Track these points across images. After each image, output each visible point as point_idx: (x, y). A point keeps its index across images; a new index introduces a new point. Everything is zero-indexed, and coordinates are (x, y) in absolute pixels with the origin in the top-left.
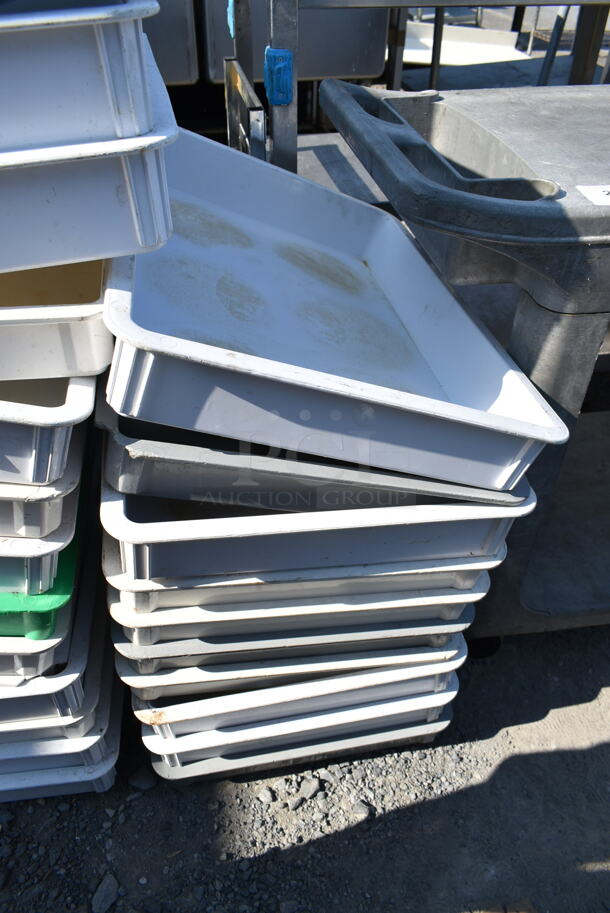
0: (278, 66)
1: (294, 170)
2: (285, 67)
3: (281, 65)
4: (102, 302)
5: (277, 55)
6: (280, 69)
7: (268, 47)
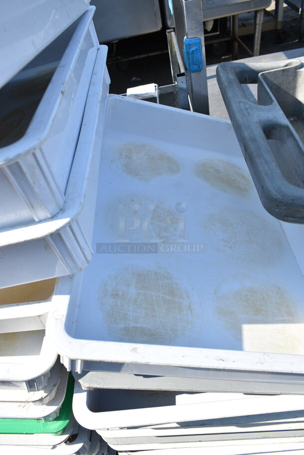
0: (192, 50)
1: (207, 113)
2: (197, 49)
3: (194, 48)
4: (51, 301)
5: (191, 43)
6: (193, 51)
7: (185, 37)
